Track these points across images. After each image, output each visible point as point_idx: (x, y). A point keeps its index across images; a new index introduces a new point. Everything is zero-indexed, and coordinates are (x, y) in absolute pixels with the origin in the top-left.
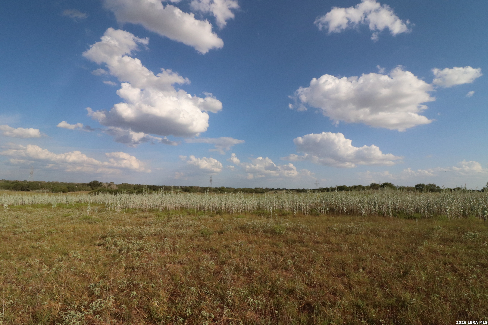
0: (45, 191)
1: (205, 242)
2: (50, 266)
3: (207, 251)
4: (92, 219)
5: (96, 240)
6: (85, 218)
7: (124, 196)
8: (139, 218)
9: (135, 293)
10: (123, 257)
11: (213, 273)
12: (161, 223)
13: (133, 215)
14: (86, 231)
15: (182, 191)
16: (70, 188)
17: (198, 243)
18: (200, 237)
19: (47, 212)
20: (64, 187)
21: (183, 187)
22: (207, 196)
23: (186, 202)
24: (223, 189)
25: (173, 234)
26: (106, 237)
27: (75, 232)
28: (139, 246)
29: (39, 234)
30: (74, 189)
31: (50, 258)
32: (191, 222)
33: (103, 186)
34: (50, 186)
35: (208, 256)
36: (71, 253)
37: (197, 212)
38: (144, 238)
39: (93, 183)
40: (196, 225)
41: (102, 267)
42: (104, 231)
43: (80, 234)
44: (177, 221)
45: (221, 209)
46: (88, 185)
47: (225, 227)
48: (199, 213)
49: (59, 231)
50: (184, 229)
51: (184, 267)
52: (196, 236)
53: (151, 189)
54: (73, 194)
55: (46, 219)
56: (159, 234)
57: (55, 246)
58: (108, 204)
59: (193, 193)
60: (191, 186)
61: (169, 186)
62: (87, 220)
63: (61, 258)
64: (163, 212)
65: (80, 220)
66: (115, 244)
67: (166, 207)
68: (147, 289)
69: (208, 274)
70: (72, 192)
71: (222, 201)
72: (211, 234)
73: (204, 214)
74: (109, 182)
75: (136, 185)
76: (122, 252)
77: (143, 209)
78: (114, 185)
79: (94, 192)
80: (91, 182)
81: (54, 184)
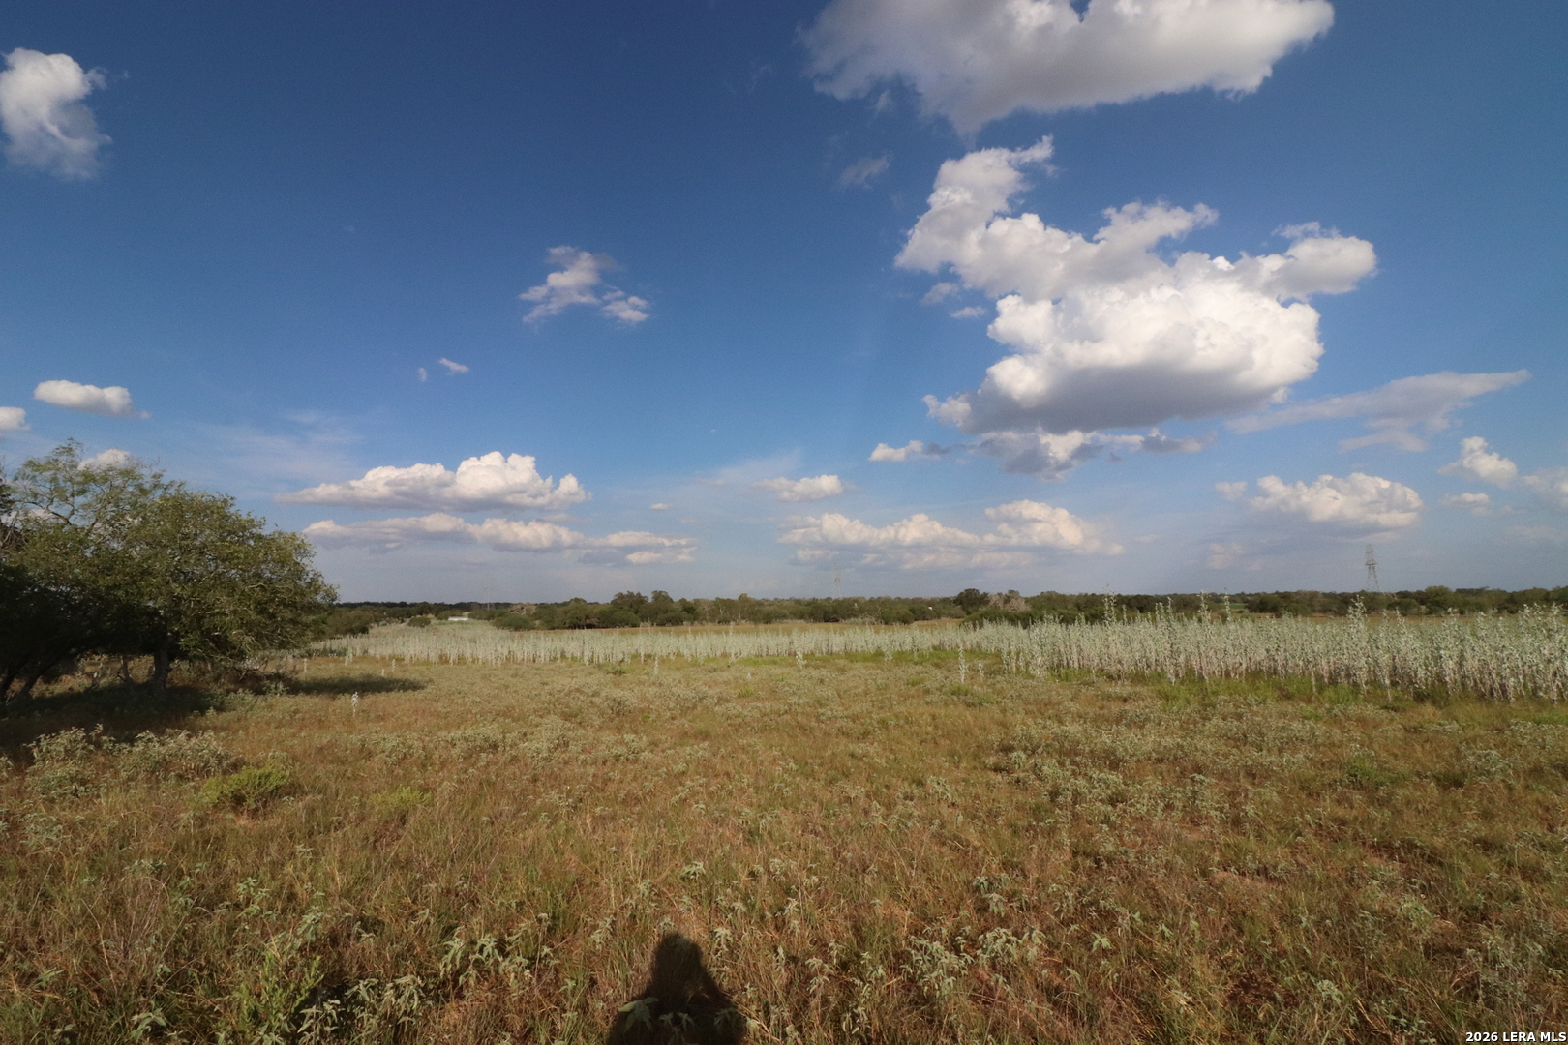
0: (867, 620)
1: (1373, 812)
2: (889, 806)
3: (1385, 848)
4: (972, 694)
5: (988, 755)
6: (957, 692)
7: (1050, 631)
8: (1103, 699)
9: (1106, 942)
10: (1063, 816)
11: (1426, 947)
12: (1177, 722)
13: (1084, 691)
14: (962, 727)
15: (1246, 610)
16: (914, 612)
17: (1340, 812)
18: (1347, 786)
19: (873, 672)
20: (904, 610)
21: (1250, 595)
22: (1357, 626)
23: (1268, 651)
24: (1438, 598)
25: (1227, 764)
26: (1011, 749)
27: (936, 727)
28: (1108, 787)
29: (863, 724)
30: (924, 612)
31: (887, 787)
32: (1296, 725)
33: (992, 603)
34: (876, 610)
35: (1392, 869)
36: (930, 779)
37: (1321, 689)
38: (1123, 766)
39: (967, 596)
40: (1319, 741)
41: (1006, 834)
42: (1005, 730)
43: (948, 734)
44: (1239, 717)
45: (1440, 681)
46: (955, 602)
47: (1471, 759)
48: (1329, 692)
49: (902, 722)
50: (1269, 751)
51: (1283, 892)
52: (1326, 781)
53: (1131, 607)
54: (923, 626)
55: (873, 690)
56: (1176, 758)
57: (896, 759)
58: (1009, 653)
59: (1296, 616)
60: (1282, 591)
61: (1195, 595)
62: (962, 697)
63: (908, 790)
64: (1182, 683)
65: (944, 697)
66: (1036, 770)
67: (1190, 670)
68: (1144, 937)
69: (1401, 945)
70: (920, 623)
71: (1438, 649)
72: (1397, 781)
73: (1356, 698)
74: (1005, 592)
75: (1080, 596)
76: (1060, 799)
77: (1113, 669)
78: (1019, 600)
79: (970, 619)
80: (961, 594)
81: (884, 602)
